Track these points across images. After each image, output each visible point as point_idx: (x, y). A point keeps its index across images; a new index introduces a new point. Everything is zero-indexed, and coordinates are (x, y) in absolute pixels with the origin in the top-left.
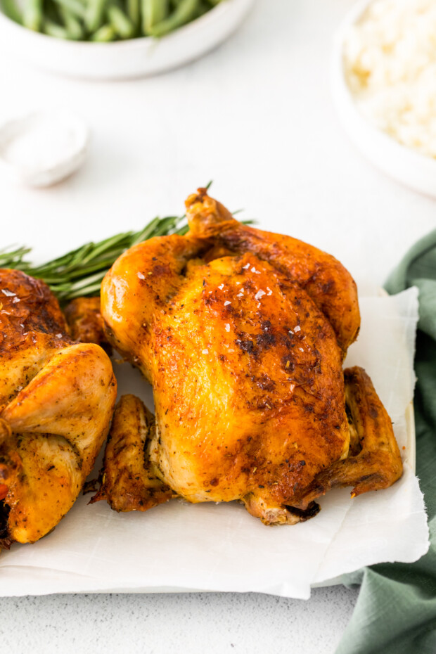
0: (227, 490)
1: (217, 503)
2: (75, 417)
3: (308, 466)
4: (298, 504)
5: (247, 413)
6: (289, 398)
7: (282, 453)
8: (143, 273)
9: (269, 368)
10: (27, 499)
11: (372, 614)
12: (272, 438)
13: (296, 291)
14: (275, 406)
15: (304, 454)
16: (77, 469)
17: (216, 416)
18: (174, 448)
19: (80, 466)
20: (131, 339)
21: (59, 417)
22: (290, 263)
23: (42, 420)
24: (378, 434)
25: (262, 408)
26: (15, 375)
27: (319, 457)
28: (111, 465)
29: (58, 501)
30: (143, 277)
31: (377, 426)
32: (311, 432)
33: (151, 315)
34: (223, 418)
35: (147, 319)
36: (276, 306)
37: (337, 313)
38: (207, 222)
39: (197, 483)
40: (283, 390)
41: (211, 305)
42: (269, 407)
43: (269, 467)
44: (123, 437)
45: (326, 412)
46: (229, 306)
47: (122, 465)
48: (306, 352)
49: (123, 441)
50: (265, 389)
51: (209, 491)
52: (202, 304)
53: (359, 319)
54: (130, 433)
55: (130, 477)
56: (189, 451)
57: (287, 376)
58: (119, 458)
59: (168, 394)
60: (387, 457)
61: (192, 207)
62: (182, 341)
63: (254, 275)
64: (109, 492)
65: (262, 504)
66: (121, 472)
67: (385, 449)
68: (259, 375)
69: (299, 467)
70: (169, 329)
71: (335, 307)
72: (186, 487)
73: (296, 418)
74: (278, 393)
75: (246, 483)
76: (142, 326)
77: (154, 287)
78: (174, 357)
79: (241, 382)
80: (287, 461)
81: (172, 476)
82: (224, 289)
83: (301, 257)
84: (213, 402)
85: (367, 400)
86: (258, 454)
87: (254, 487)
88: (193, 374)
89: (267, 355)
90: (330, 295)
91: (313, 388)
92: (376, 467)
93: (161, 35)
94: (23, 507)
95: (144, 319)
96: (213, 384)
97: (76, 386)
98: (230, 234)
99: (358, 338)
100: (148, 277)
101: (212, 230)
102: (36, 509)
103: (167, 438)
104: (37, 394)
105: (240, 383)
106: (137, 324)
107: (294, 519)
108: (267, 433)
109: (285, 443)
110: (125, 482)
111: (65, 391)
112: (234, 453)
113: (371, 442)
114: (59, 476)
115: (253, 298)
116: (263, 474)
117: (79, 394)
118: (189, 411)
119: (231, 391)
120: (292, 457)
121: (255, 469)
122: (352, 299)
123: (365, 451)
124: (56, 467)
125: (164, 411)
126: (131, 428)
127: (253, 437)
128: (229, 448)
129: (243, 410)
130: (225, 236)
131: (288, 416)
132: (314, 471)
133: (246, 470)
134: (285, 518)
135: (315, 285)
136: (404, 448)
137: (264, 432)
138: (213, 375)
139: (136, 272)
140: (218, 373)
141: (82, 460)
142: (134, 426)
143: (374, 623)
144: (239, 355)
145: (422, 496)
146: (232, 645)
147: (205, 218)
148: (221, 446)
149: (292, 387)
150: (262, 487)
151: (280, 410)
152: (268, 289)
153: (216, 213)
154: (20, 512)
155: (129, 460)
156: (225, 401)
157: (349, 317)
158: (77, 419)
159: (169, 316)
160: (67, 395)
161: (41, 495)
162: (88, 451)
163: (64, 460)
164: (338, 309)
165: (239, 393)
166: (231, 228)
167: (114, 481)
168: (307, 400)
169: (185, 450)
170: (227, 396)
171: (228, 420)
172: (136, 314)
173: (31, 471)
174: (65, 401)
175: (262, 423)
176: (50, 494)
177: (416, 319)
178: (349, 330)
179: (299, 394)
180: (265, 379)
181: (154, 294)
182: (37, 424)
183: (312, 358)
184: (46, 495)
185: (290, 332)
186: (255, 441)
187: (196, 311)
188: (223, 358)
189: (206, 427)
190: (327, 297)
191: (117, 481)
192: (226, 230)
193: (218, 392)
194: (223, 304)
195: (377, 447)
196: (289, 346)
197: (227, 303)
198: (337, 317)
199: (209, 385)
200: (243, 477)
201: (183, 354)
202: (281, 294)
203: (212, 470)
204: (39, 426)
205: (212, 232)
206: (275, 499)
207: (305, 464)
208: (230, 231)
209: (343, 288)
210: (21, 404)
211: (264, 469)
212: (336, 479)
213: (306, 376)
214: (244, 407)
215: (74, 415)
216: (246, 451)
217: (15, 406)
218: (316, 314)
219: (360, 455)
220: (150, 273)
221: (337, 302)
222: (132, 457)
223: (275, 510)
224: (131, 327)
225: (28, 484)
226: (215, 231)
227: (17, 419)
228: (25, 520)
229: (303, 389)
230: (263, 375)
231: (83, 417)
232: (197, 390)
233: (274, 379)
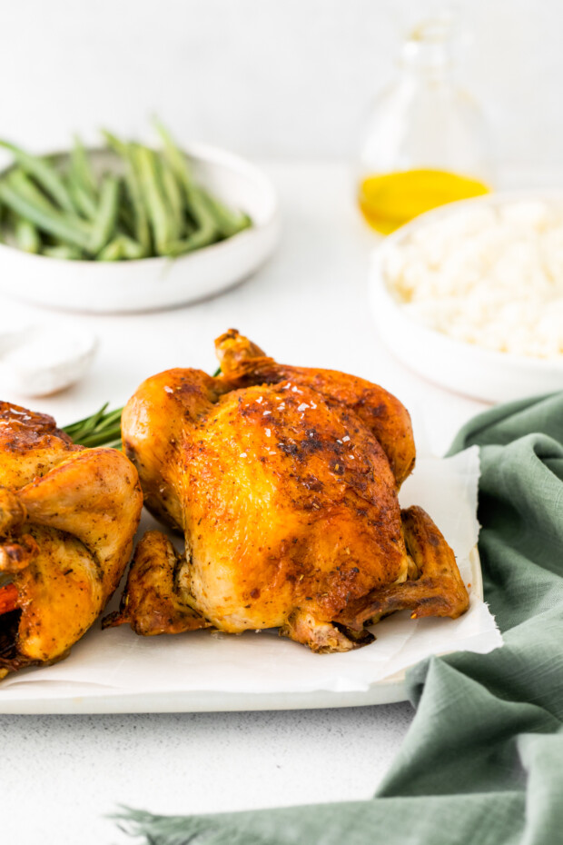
0: (269, 605)
1: (257, 631)
2: (97, 513)
3: (362, 575)
4: (351, 621)
5: (292, 512)
6: (339, 499)
7: (333, 560)
8: (171, 388)
9: (316, 470)
10: (42, 601)
11: (441, 701)
12: (320, 542)
13: (343, 409)
14: (323, 506)
15: (357, 562)
16: (97, 579)
17: (257, 515)
18: (208, 559)
19: (101, 577)
20: (157, 458)
21: (81, 508)
22: (335, 390)
23: (60, 508)
24: (439, 562)
25: (308, 508)
26: (28, 470)
27: (375, 566)
28: (136, 586)
29: (77, 606)
30: (171, 391)
31: (438, 554)
32: (363, 537)
33: (181, 431)
34: (265, 517)
35: (176, 436)
36: (322, 417)
37: (390, 438)
38: (239, 358)
39: (235, 597)
40: (333, 491)
41: (249, 415)
42: (317, 507)
43: (318, 575)
44: (149, 559)
45: (381, 519)
46: (269, 415)
47: (148, 584)
48: (356, 460)
49: (149, 563)
50: (312, 489)
51: (248, 607)
52: (239, 415)
53: (414, 447)
54: (157, 555)
55: (158, 596)
56: (225, 556)
57: (336, 477)
58: (144, 579)
59: (202, 503)
60: (451, 582)
61: (223, 344)
62: (217, 451)
63: (296, 394)
64: (133, 612)
65: (310, 622)
66: (147, 592)
67: (448, 575)
68: (304, 476)
69: (352, 574)
70: (202, 442)
71: (387, 430)
72: (223, 604)
73: (348, 520)
74: (326, 493)
75: (291, 594)
76: (170, 442)
77: (183, 402)
78: (208, 465)
79: (284, 480)
80: (338, 569)
81: (206, 595)
82: (262, 402)
83: (347, 385)
84: (253, 501)
85: (426, 530)
86: (306, 560)
87: (300, 600)
88: (230, 477)
89: (314, 458)
90: (382, 419)
91: (365, 493)
92: (438, 591)
93: (176, 255)
94: (36, 609)
95: (173, 435)
96: (253, 484)
97: (98, 475)
98: (267, 371)
99: (413, 471)
100: (176, 391)
101: (246, 366)
102: (52, 610)
103: (201, 551)
104: (55, 477)
105: (283, 482)
106: (165, 440)
107: (346, 643)
108: (315, 536)
109: (337, 547)
110: (151, 599)
111: (87, 478)
112: (278, 556)
113: (433, 569)
114: (78, 580)
115: (296, 411)
116: (310, 583)
117: (102, 485)
118: (226, 512)
119: (274, 489)
120: (343, 564)
121: (302, 577)
122: (406, 426)
123: (425, 577)
124: (75, 571)
125: (196, 522)
126: (157, 552)
127: (299, 539)
128: (272, 549)
129: (287, 509)
130: (260, 373)
131: (339, 517)
132: (368, 582)
133: (291, 578)
134: (335, 641)
135: (365, 409)
136: (469, 585)
137: (311, 535)
138: (253, 474)
139: (163, 387)
140: (258, 473)
141: (103, 572)
142: (161, 550)
143: (443, 711)
144: (282, 457)
145: (493, 617)
146: (278, 767)
147: (238, 354)
148: (263, 546)
149: (342, 488)
150: (309, 598)
151: (329, 510)
152: (312, 402)
153: (250, 349)
154: (34, 614)
155: (156, 581)
156: (267, 499)
157: (403, 444)
158: (99, 515)
159: (201, 431)
160: (89, 483)
161: (57, 597)
162: (110, 563)
163: (84, 567)
164: (391, 433)
165: (283, 491)
166: (267, 365)
167: (139, 600)
168: (360, 504)
169: (221, 556)
170: (269, 494)
171: (271, 519)
172: (163, 429)
173: (46, 569)
174: (87, 489)
175: (309, 524)
176: (68, 596)
177: (478, 475)
178: (403, 459)
179: (349, 496)
180: (312, 480)
181: (184, 409)
182: (54, 513)
183: (365, 468)
184: (62, 596)
185: (339, 441)
186: (301, 546)
187: (232, 422)
188: (263, 460)
189: (246, 528)
190: (378, 420)
191: (143, 600)
192: (262, 367)
193: (259, 491)
194: (262, 413)
195: (440, 574)
196: (337, 452)
197: (266, 413)
198: (389, 443)
199: (249, 484)
200: (288, 587)
201: (218, 461)
202: (327, 408)
203: (252, 577)
204: (57, 515)
205: (246, 369)
206: (325, 613)
207: (358, 571)
208: (266, 368)
209: (395, 412)
210: (37, 486)
211: (312, 577)
212: (394, 596)
213: (358, 481)
214: (289, 506)
215: (96, 510)
216: (291, 556)
217: (31, 488)
218: (366, 432)
219: (420, 580)
220: (179, 388)
221: (389, 426)
222: (159, 579)
223: (325, 628)
224: (158, 443)
225: (42, 582)
226: (250, 367)
227: (33, 501)
228: (39, 624)
229: (354, 491)
230: (309, 475)
231: (106, 515)
232: (236, 491)
233: (322, 480)
